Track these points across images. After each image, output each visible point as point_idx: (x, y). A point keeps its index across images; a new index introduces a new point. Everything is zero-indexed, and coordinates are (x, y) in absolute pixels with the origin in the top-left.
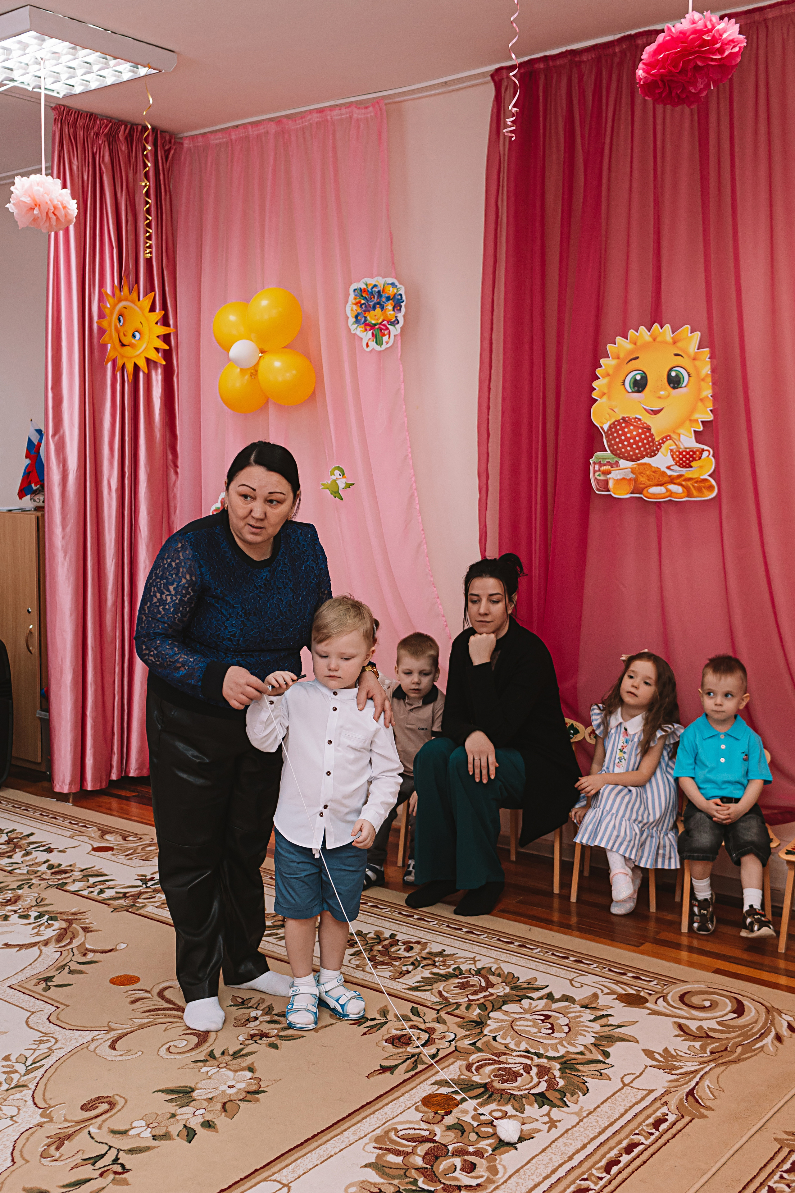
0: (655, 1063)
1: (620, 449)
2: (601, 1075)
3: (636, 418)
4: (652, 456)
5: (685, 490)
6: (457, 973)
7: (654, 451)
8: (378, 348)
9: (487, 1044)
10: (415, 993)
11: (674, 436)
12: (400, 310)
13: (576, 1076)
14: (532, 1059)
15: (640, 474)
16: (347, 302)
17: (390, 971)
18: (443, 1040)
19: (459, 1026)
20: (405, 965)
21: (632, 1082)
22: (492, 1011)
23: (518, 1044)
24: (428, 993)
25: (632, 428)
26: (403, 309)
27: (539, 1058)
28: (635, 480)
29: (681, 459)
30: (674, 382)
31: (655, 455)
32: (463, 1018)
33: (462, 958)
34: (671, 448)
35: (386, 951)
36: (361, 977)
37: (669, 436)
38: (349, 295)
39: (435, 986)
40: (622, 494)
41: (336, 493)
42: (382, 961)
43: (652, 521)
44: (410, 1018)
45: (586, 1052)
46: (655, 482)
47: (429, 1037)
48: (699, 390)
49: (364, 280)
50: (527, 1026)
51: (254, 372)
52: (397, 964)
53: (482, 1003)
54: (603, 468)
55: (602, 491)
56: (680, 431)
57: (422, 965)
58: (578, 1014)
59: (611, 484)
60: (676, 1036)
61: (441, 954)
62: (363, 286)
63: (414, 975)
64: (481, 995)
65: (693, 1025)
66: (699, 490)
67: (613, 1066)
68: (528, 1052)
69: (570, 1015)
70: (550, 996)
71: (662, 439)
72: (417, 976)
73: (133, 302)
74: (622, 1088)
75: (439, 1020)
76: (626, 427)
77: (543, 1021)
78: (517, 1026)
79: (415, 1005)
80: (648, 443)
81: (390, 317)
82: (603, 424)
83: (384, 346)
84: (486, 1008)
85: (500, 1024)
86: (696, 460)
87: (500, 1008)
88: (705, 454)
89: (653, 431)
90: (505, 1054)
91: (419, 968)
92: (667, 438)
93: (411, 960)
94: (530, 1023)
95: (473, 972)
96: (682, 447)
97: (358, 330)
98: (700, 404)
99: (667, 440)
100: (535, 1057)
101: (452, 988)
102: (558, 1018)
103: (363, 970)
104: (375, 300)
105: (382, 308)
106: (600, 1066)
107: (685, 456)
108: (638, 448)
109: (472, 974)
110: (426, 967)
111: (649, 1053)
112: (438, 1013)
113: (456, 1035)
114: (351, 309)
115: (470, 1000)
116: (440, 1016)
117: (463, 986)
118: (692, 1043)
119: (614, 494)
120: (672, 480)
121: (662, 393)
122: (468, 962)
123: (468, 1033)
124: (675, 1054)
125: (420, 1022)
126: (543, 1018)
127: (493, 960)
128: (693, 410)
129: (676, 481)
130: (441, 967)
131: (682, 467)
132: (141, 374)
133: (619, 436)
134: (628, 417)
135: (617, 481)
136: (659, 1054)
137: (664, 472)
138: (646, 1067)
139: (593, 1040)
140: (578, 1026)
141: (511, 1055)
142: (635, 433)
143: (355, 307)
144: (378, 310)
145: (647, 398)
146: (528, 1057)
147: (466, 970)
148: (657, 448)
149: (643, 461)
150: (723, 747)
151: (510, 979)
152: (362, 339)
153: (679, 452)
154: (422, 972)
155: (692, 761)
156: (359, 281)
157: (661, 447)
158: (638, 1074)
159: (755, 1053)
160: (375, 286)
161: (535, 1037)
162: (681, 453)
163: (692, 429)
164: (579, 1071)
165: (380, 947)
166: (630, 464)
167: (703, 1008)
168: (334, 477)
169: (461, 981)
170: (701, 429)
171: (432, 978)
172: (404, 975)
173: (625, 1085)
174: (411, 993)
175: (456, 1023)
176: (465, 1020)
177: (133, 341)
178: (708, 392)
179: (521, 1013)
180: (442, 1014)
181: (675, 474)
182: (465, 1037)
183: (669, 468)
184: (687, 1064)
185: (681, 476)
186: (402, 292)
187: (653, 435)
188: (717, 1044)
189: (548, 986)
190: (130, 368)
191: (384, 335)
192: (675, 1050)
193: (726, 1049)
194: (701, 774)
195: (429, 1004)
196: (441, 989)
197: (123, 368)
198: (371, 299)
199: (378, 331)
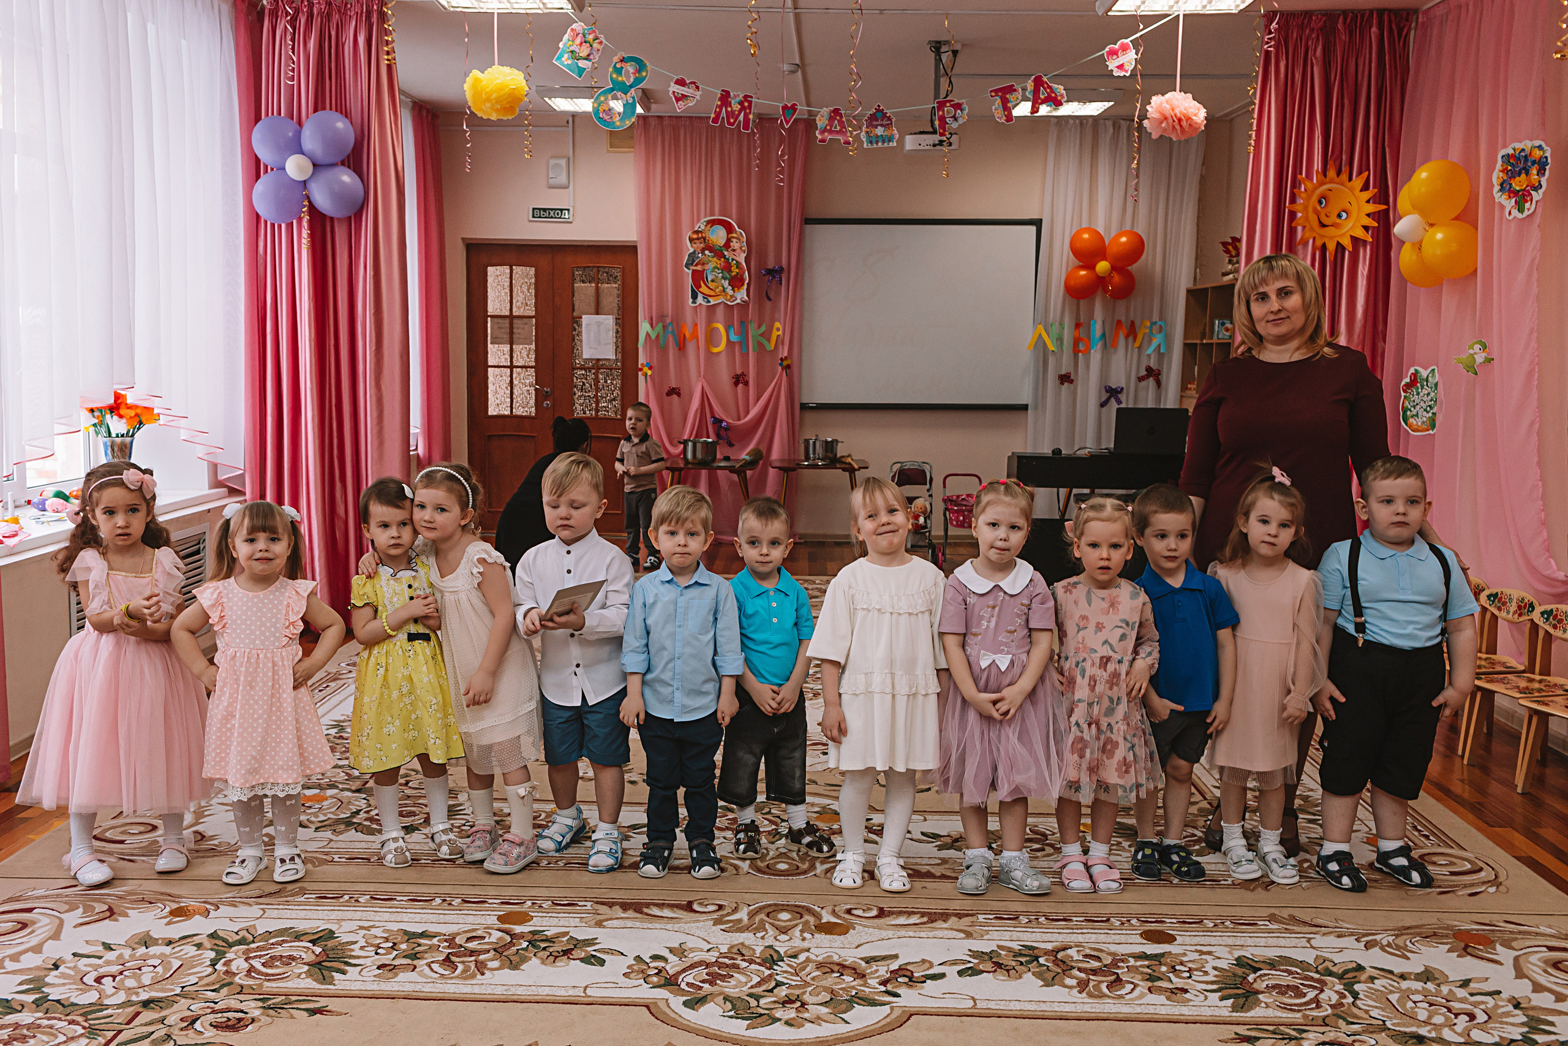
8: (1520, 216)
12: (1544, 174)
16: (1494, 169)
26: (1547, 173)
38: (1496, 161)
41: (1472, 368)
49: (1512, 145)
51: (1418, 246)
62: (1511, 152)
73: (1342, 184)
81: (1533, 182)
83: (1526, 213)
97: (1500, 198)
104: (1521, 166)
105: (1527, 173)
114: (1497, 176)
132: (1347, 253)
143: (1501, 174)
144: (1523, 176)
152: (1502, 207)
156: (1505, 146)
160: (1523, 150)
168: (1471, 351)
177: (1338, 221)
186: (1548, 154)
190: (1333, 249)
191: (1526, 201)
197: (1324, 247)
198: (1518, 164)
199: (1522, 198)
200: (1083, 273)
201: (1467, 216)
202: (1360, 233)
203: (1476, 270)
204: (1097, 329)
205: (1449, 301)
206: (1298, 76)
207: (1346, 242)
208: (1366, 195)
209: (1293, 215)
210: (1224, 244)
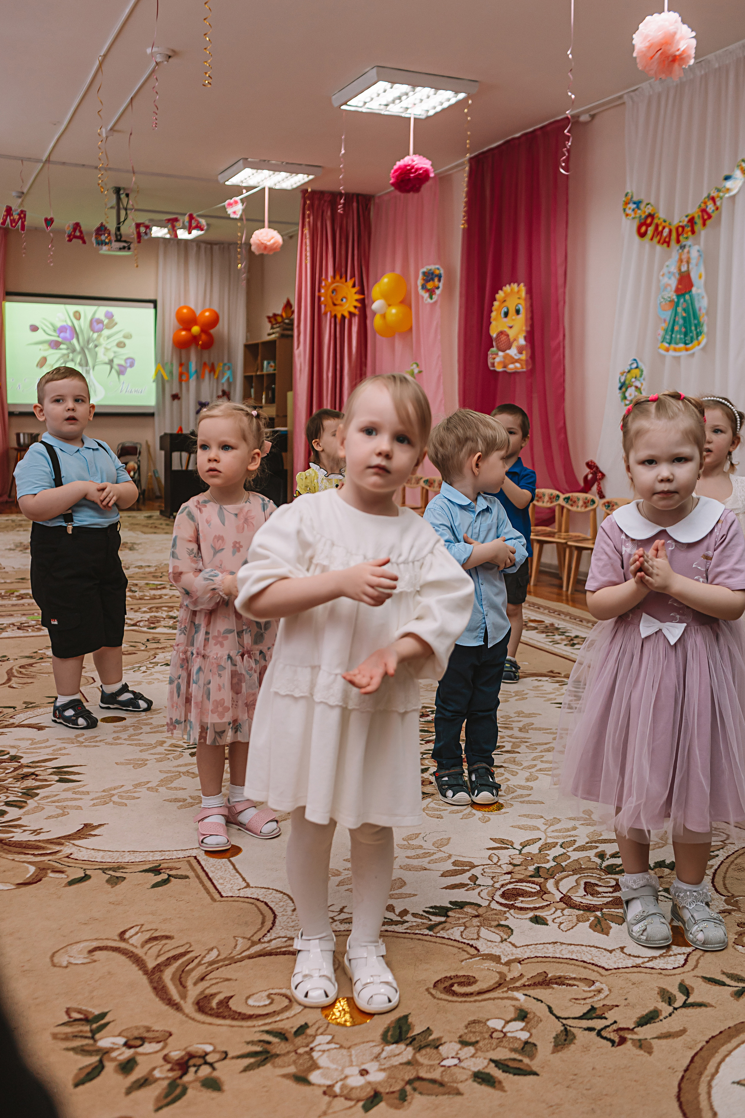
1: (499, 346)
3: (505, 331)
7: (511, 347)
8: (431, 302)
12: (440, 281)
16: (418, 279)
26: (442, 281)
34: (516, 345)
37: (516, 339)
38: (419, 275)
49: (426, 267)
51: (384, 316)
56: (519, 336)
62: (426, 270)
71: (513, 340)
73: (343, 283)
76: (501, 335)
80: (509, 343)
81: (436, 285)
82: (494, 334)
83: (434, 300)
89: (510, 337)
97: (422, 292)
104: (431, 277)
114: (420, 282)
120: (516, 361)
121: (514, 318)
133: (499, 340)
134: (502, 331)
142: (504, 338)
143: (422, 280)
144: (432, 282)
145: (509, 320)
149: (507, 352)
152: (423, 297)
156: (423, 267)
157: (513, 344)
160: (431, 270)
163: (523, 335)
166: (503, 354)
168: (412, 367)
170: (526, 335)
177: (342, 303)
186: (442, 272)
190: (339, 316)
191: (434, 294)
197: (335, 317)
198: (429, 276)
199: (431, 293)
200: (183, 333)
201: (406, 302)
202: (352, 310)
203: (411, 329)
204: (193, 366)
205: (398, 344)
206: (319, 224)
207: (346, 314)
208: (355, 290)
209: (319, 298)
210: (269, 318)
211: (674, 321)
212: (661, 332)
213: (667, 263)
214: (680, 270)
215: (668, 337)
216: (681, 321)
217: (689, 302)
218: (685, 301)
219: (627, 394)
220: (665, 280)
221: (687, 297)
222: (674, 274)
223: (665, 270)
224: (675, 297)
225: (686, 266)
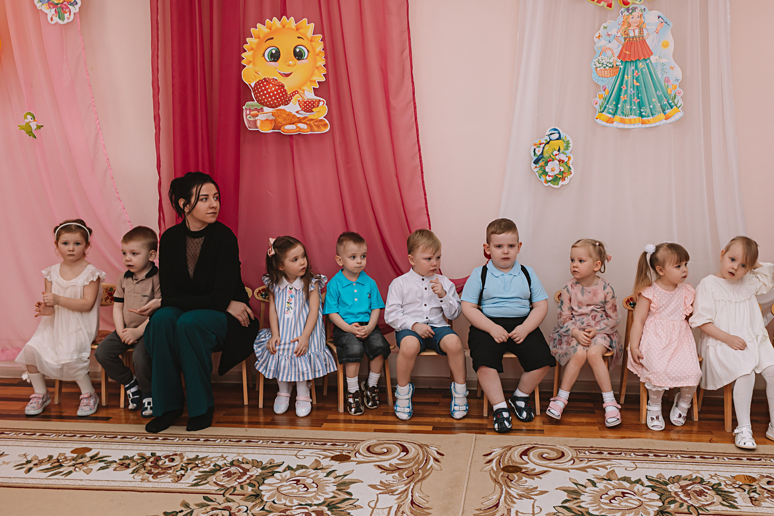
0: (381, 491)
1: (264, 100)
2: (356, 506)
3: (274, 79)
4: (285, 105)
5: (309, 127)
6: (218, 468)
7: (287, 101)
8: (62, 23)
9: (271, 506)
10: (199, 487)
11: (300, 91)
13: (341, 511)
14: (306, 508)
15: (278, 116)
17: (169, 477)
18: (241, 512)
19: (245, 501)
20: (177, 471)
21: (376, 505)
22: (259, 486)
23: (291, 502)
24: (207, 485)
25: (271, 85)
27: (310, 506)
28: (275, 121)
29: (305, 107)
30: (299, 55)
31: (288, 104)
32: (244, 495)
33: (214, 457)
34: (298, 99)
35: (156, 466)
36: (151, 486)
37: (297, 91)
39: (209, 479)
40: (267, 130)
42: (159, 472)
43: (288, 148)
44: (207, 504)
45: (337, 495)
46: (289, 121)
47: (230, 512)
48: (316, 61)
50: (289, 489)
52: (171, 471)
53: (250, 483)
54: (252, 113)
55: (253, 128)
56: (304, 88)
57: (189, 469)
58: (315, 474)
59: (258, 123)
60: (381, 473)
61: (197, 458)
63: (189, 476)
64: (245, 478)
65: (386, 464)
66: (318, 126)
67: (358, 500)
68: (301, 505)
69: (311, 476)
70: (289, 468)
71: (292, 93)
72: (191, 477)
74: (373, 511)
75: (228, 500)
76: (267, 85)
77: (296, 483)
78: (283, 491)
79: (205, 495)
80: (283, 96)
82: (251, 82)
83: (66, 21)
84: (255, 485)
85: (271, 493)
86: (315, 107)
87: (263, 483)
88: (321, 103)
89: (286, 88)
90: (288, 510)
91: (189, 471)
92: (296, 92)
93: (179, 467)
94: (290, 487)
95: (229, 465)
96: (306, 98)
98: (316, 70)
99: (296, 94)
100: (308, 507)
101: (222, 478)
102: (305, 480)
103: (148, 481)
106: (351, 502)
107: (307, 105)
108: (276, 99)
109: (229, 466)
110: (193, 469)
111: (374, 487)
112: (224, 496)
113: (247, 507)
115: (239, 483)
116: (227, 498)
117: (229, 475)
118: (393, 475)
119: (261, 130)
120: (300, 121)
121: (291, 62)
122: (220, 459)
123: (254, 503)
124: (388, 483)
125: (217, 505)
126: (295, 482)
127: (236, 455)
128: (312, 74)
129: (303, 121)
130: (203, 467)
131: (307, 112)
133: (262, 91)
134: (269, 78)
135: (262, 122)
136: (379, 485)
137: (294, 115)
138: (377, 495)
139: (335, 488)
140: (321, 482)
141: (292, 510)
142: (273, 89)
145: (280, 66)
146: (304, 508)
147: (223, 465)
148: (289, 99)
149: (280, 108)
150: (356, 291)
151: (256, 464)
152: (44, 13)
153: (304, 102)
154: (193, 473)
155: (337, 302)
157: (292, 99)
158: (376, 500)
159: (429, 472)
161: (299, 494)
162: (305, 103)
163: (312, 87)
164: (340, 508)
165: (149, 464)
166: (271, 110)
167: (384, 453)
169: (225, 472)
170: (317, 87)
171: (204, 475)
172: (181, 478)
173: (373, 509)
174: (195, 488)
175: (241, 499)
176: (246, 496)
178: (321, 62)
179: (279, 483)
180: (227, 495)
181: (302, 116)
182: (254, 506)
183: (297, 112)
184: (399, 487)
185: (305, 118)
187: (286, 90)
188: (407, 472)
189: (284, 462)
191: (65, 12)
192: (386, 481)
193: (413, 473)
194: (343, 310)
195: (214, 492)
196: (215, 481)
199: (60, 9)
211: (620, 90)
212: (600, 101)
213: (605, 25)
214: (626, 33)
215: (611, 107)
216: (630, 90)
217: (646, 70)
218: (636, 68)
219: (547, 169)
220: (603, 42)
221: (640, 65)
222: (616, 37)
223: (602, 31)
224: (619, 63)
225: (637, 31)
